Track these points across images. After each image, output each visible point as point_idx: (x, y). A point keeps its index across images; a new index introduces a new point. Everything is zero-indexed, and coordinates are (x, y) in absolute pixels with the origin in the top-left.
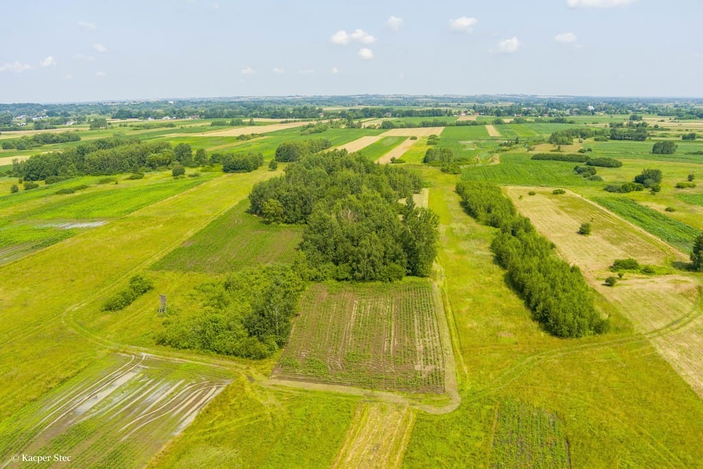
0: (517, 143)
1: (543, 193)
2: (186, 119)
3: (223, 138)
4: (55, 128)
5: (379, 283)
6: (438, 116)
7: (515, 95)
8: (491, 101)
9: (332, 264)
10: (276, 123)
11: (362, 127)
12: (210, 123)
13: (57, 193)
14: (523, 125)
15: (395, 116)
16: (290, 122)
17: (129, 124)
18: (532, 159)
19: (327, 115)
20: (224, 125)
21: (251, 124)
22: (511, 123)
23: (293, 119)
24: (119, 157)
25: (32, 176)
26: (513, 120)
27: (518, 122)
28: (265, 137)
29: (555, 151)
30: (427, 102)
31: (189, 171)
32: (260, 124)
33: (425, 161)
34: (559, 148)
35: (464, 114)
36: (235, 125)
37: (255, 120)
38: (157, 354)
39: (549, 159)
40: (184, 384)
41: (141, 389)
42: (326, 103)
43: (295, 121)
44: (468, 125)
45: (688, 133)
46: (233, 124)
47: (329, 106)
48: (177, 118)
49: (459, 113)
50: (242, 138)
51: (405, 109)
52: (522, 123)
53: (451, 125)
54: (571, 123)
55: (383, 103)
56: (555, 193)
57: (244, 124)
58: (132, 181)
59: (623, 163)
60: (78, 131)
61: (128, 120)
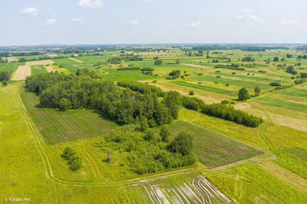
6: (36, 55)
8: (49, 47)
11: (9, 62)
22: (78, 56)
29: (120, 66)
33: (77, 74)
35: (48, 54)
39: (125, 70)
45: (155, 57)
49: (45, 53)
52: (82, 56)
54: (102, 55)
59: (155, 69)
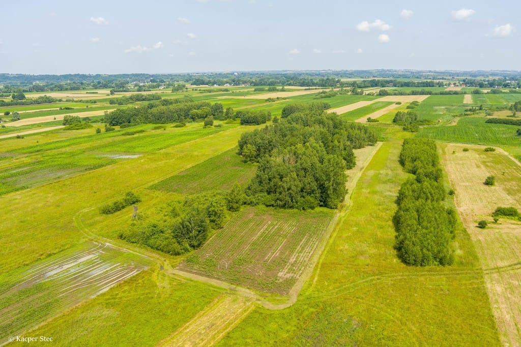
0: (480, 109)
1: (475, 150)
2: (240, 86)
3: (257, 100)
4: (150, 91)
5: (295, 210)
6: (430, 86)
7: (506, 71)
9: (266, 194)
10: (302, 90)
11: (364, 94)
12: (253, 89)
13: (123, 135)
14: (498, 95)
15: (395, 86)
16: (312, 89)
17: (198, 89)
18: (486, 122)
19: (342, 85)
20: (263, 91)
21: (283, 90)
22: (488, 93)
23: (315, 87)
24: (171, 112)
25: (113, 122)
26: (489, 91)
27: (494, 92)
28: (288, 100)
30: (428, 75)
31: (216, 123)
32: (289, 90)
33: (394, 121)
34: (514, 114)
35: (453, 86)
36: (271, 91)
37: (286, 87)
38: (116, 244)
39: (500, 123)
40: (119, 265)
41: (91, 266)
42: (348, 75)
43: (316, 89)
44: (450, 94)
46: (270, 90)
47: (350, 77)
48: (234, 85)
49: (449, 85)
50: (269, 100)
51: (406, 80)
52: (498, 93)
53: (436, 94)
55: (393, 76)
56: (487, 150)
57: (278, 90)
58: (176, 128)
60: (163, 93)
61: (201, 86)
